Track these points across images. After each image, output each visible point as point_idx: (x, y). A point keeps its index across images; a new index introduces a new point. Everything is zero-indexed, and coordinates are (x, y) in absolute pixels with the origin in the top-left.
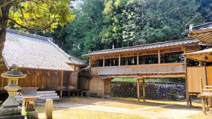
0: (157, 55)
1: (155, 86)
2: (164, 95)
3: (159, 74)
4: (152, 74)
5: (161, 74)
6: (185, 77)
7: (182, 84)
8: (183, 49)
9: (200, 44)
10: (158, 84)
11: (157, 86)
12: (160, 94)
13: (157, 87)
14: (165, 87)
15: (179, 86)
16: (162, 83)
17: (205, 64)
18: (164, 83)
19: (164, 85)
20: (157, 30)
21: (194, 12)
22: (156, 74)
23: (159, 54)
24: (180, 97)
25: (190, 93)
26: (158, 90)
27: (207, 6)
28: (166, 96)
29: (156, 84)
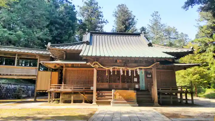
0: (15, 58)
1: (2, 86)
2: (9, 95)
3: (13, 75)
4: (7, 75)
5: (16, 75)
6: (36, 78)
7: (25, 85)
8: (38, 57)
9: (51, 56)
10: (5, 85)
11: (4, 86)
12: (5, 94)
13: (4, 88)
14: (10, 87)
15: (23, 86)
16: (9, 84)
17: (51, 69)
18: (11, 84)
19: (10, 85)
20: (11, 32)
21: (44, 27)
22: (10, 75)
23: (16, 57)
24: (24, 96)
25: (38, 90)
26: (4, 90)
27: (53, 25)
28: (10, 96)
29: (3, 85)
